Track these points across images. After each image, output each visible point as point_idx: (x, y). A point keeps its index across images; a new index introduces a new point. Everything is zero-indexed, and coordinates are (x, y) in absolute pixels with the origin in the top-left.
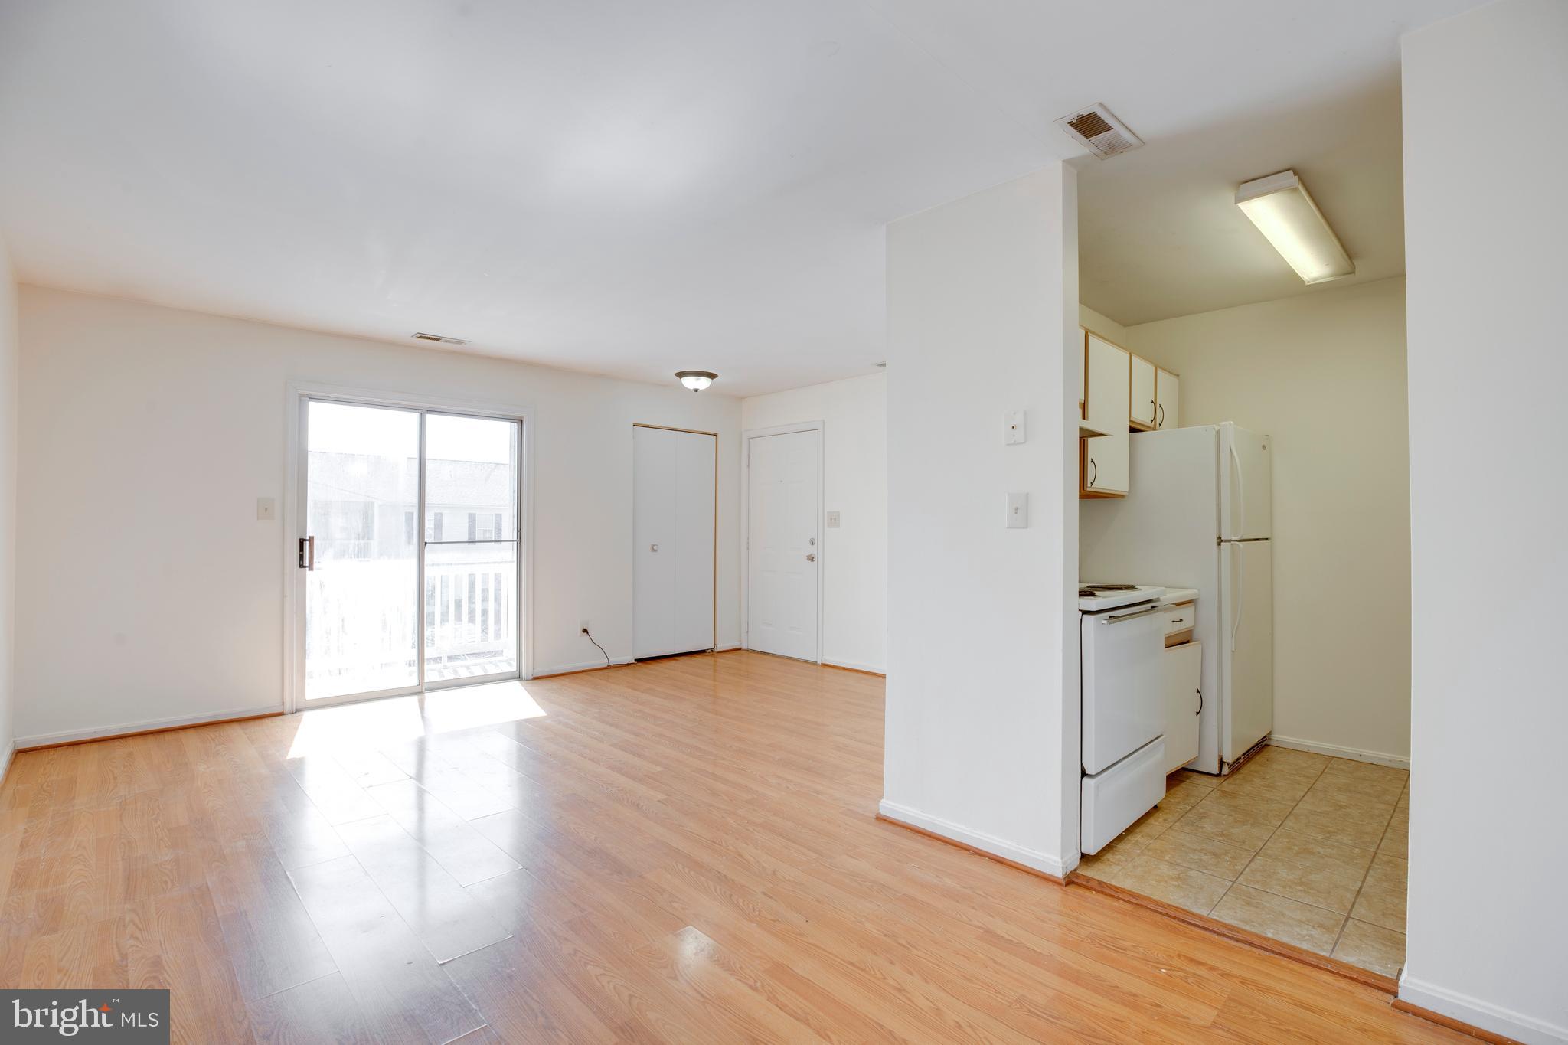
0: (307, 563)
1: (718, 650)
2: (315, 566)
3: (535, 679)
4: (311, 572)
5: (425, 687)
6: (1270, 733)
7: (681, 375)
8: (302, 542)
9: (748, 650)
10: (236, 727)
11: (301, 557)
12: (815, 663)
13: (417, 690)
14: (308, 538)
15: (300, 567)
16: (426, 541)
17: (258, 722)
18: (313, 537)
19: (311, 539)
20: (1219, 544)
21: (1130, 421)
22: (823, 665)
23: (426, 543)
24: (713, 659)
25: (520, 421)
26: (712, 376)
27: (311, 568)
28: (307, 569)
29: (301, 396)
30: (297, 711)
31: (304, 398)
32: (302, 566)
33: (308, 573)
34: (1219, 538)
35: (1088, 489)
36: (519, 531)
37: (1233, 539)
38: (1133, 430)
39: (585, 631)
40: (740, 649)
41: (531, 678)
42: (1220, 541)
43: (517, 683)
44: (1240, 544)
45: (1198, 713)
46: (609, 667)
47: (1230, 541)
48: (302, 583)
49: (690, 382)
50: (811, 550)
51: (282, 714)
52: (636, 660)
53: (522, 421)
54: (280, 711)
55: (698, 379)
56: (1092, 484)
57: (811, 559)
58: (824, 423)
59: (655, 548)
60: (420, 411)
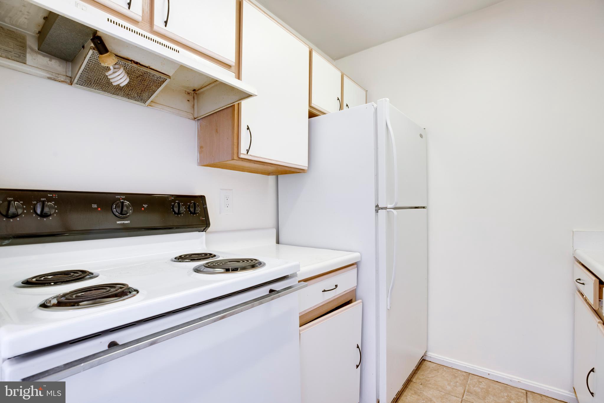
6: (425, 355)
20: (377, 211)
21: (310, 106)
34: (377, 206)
35: (242, 156)
37: (389, 206)
38: (311, 115)
42: (378, 208)
44: (395, 211)
45: (357, 366)
47: (386, 208)
56: (248, 151)
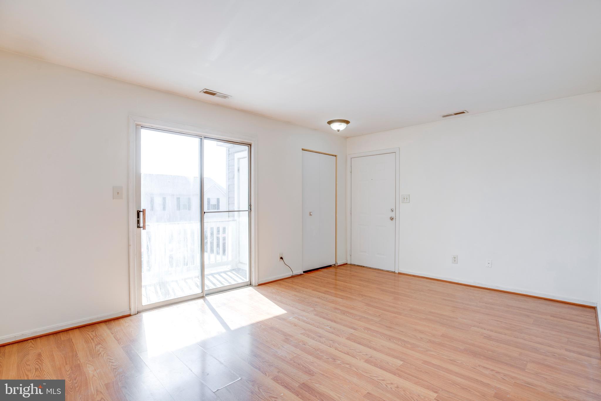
0: (141, 225)
1: (338, 265)
2: (147, 227)
3: (259, 285)
4: (144, 230)
5: (205, 293)
7: (330, 123)
8: (138, 213)
9: (351, 264)
10: (104, 327)
11: (138, 222)
12: (394, 272)
13: (201, 295)
14: (142, 210)
15: (138, 228)
16: (204, 211)
17: (117, 322)
18: (145, 210)
19: (144, 211)
22: (399, 273)
23: (205, 212)
24: (335, 269)
25: (250, 145)
26: (347, 122)
27: (144, 228)
28: (142, 229)
29: (137, 125)
30: (138, 312)
31: (139, 126)
32: (139, 227)
33: (143, 231)
36: (250, 205)
39: (282, 258)
40: (346, 264)
41: (257, 284)
43: (250, 288)
46: (293, 277)
48: (139, 237)
49: (336, 126)
50: (393, 215)
51: (130, 315)
52: (304, 272)
53: (251, 145)
54: (128, 313)
55: (341, 124)
57: (392, 219)
58: (399, 149)
59: (311, 214)
60: (201, 137)
